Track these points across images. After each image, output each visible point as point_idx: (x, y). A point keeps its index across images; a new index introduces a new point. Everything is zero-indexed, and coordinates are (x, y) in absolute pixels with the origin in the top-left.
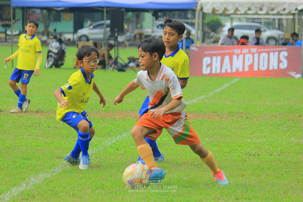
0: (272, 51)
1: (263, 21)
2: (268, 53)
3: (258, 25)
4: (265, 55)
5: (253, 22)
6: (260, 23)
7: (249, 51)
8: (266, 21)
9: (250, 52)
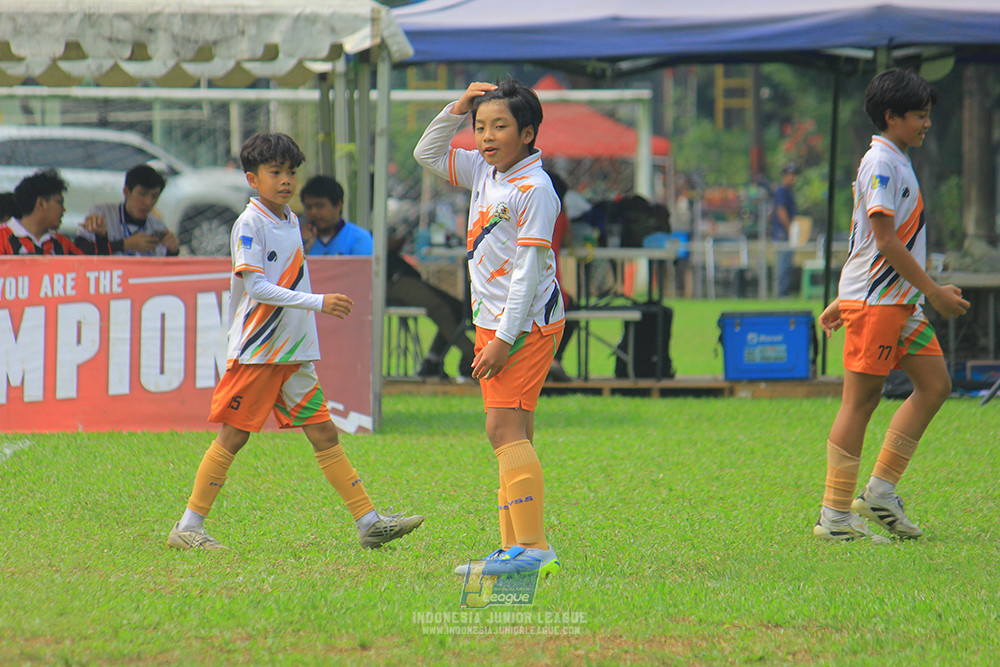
0: (206, 287)
1: (158, 116)
2: (188, 296)
3: (132, 138)
4: (173, 307)
5: (103, 124)
6: (146, 130)
7: (82, 285)
8: (176, 115)
9: (82, 295)
